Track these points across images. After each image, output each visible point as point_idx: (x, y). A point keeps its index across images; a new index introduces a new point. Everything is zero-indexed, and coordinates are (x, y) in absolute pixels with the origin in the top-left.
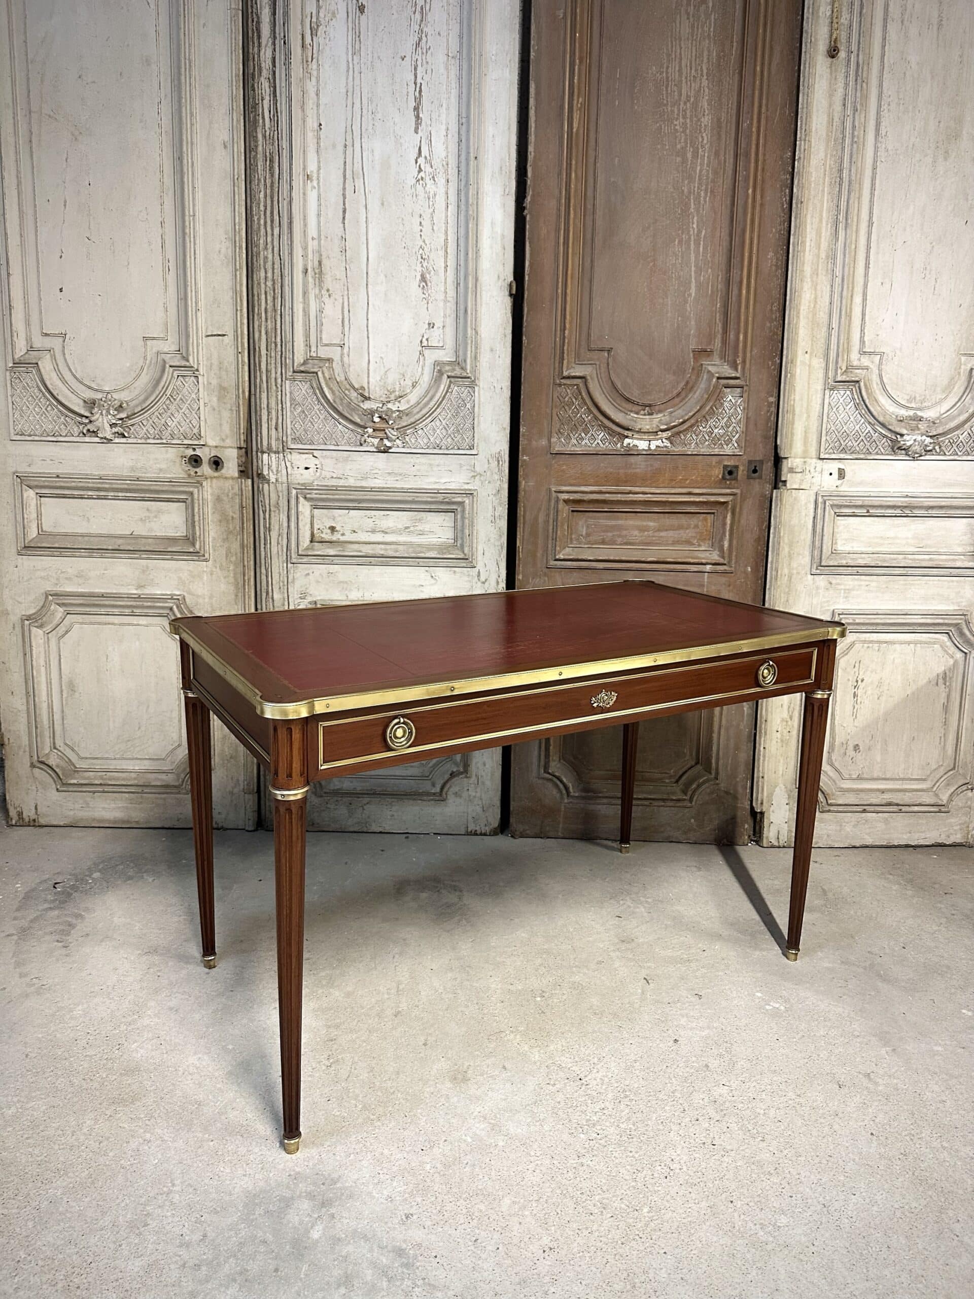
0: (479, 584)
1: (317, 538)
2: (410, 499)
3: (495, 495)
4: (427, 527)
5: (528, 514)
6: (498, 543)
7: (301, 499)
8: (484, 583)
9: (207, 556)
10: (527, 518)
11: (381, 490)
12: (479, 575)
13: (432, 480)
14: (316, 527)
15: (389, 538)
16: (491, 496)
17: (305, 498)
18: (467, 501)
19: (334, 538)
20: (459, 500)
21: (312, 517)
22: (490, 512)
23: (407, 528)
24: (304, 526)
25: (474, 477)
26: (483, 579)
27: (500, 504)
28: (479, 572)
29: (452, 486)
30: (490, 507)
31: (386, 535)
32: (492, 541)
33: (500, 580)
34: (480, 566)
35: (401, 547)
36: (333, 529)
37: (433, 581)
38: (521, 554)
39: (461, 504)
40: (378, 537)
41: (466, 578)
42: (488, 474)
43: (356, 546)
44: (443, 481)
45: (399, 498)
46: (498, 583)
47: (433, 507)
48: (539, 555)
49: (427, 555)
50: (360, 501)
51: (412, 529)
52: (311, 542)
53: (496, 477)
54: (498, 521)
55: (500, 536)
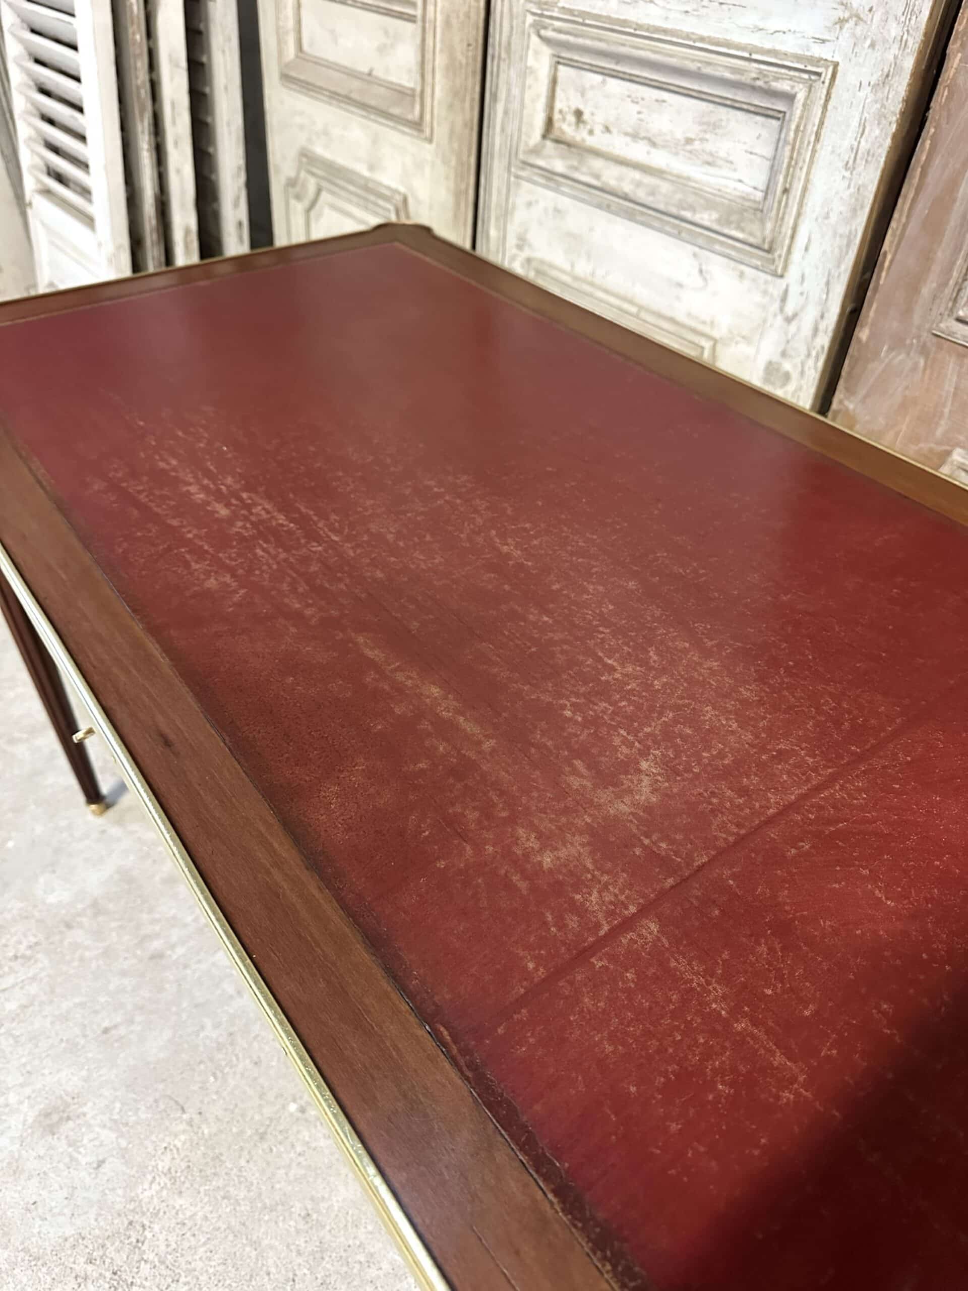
0: (780, 318)
1: (556, 133)
2: (693, 66)
3: (875, 87)
4: (721, 147)
5: (937, 161)
6: (843, 230)
7: (534, 39)
8: (789, 320)
9: (428, 131)
10: (930, 178)
11: (654, 34)
12: (784, 299)
13: (751, 18)
14: (558, 105)
15: (659, 159)
16: (867, 90)
17: (540, 36)
18: (801, 97)
19: (578, 138)
20: (784, 86)
21: (554, 81)
22: (849, 140)
23: (689, 141)
24: (533, 101)
25: (842, 22)
26: (790, 309)
27: (881, 117)
28: (786, 292)
29: (789, 45)
30: (855, 123)
31: (653, 151)
32: (834, 218)
33: (822, 326)
34: (793, 274)
35: (665, 187)
36: (579, 114)
37: (700, 282)
38: (883, 278)
39: (790, 98)
40: (638, 152)
41: (758, 298)
42: (877, 17)
43: (597, 164)
44: (773, 24)
45: (673, 61)
46: (816, 330)
47: (740, 96)
48: (926, 291)
49: (697, 218)
50: (619, 58)
51: (697, 145)
52: (544, 137)
53: (894, 30)
54: (860, 168)
55: (854, 211)
